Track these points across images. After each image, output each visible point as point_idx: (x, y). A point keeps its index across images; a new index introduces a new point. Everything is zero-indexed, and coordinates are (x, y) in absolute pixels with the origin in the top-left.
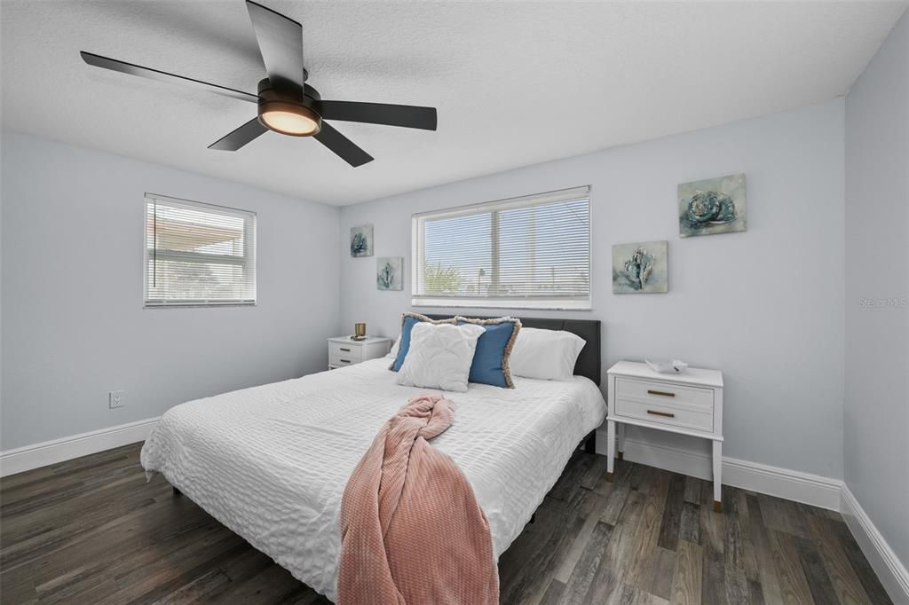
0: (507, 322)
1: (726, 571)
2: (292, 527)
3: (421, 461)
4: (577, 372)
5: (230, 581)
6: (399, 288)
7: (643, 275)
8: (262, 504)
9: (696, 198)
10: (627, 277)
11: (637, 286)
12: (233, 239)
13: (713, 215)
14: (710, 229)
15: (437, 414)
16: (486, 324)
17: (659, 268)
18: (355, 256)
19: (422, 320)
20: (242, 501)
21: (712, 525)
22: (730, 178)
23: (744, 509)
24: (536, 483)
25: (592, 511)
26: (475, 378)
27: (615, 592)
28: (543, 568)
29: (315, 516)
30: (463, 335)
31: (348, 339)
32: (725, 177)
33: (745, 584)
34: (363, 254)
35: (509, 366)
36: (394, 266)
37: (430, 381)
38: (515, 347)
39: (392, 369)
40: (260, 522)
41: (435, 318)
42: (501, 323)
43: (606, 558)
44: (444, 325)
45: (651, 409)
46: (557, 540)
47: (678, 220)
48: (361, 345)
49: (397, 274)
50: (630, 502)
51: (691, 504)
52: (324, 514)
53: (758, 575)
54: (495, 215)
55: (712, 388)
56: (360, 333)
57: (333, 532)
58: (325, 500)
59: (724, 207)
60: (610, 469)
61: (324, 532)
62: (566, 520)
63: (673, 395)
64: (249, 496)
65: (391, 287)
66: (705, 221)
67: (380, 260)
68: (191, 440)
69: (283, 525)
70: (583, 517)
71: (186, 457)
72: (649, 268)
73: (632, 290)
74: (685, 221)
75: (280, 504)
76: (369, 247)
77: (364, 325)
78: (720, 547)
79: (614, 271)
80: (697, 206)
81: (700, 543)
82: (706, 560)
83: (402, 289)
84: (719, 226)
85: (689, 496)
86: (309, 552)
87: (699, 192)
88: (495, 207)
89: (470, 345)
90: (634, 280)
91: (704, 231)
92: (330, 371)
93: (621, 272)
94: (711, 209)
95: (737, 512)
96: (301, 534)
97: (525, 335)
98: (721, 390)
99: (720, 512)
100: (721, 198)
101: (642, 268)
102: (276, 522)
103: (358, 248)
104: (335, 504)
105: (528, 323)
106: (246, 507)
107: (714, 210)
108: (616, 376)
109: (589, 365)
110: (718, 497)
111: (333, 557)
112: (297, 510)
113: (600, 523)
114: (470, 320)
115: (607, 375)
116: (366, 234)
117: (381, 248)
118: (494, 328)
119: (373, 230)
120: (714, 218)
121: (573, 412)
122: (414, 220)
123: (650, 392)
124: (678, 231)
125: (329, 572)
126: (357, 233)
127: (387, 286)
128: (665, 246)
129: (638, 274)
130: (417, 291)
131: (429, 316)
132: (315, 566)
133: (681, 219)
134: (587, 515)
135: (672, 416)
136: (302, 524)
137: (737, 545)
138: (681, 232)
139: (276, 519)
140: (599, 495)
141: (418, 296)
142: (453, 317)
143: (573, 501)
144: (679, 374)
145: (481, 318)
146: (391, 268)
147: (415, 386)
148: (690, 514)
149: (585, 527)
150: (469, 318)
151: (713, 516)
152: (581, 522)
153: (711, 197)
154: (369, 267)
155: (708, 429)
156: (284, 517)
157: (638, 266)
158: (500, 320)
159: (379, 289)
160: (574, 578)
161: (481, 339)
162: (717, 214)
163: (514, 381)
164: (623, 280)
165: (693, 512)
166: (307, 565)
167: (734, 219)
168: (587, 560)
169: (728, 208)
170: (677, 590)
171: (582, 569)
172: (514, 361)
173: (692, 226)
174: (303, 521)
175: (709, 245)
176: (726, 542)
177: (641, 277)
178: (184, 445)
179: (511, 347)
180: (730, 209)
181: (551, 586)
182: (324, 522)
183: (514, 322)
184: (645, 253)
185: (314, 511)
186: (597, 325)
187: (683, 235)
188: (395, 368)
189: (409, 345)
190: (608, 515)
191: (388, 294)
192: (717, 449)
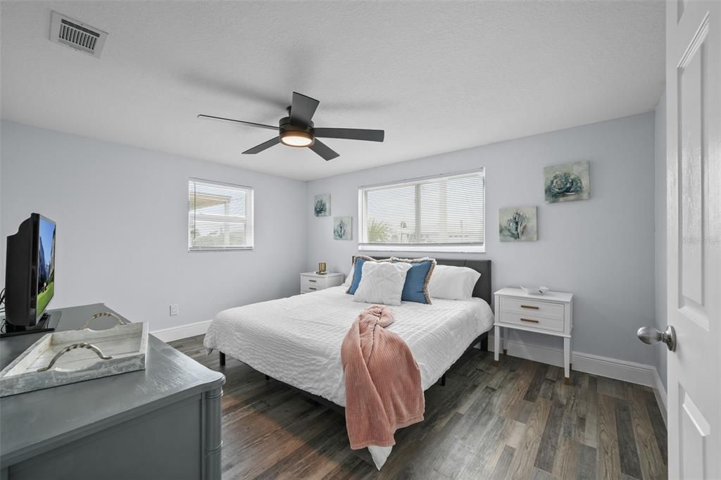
0: (427, 261)
1: (565, 413)
2: (312, 368)
3: (380, 335)
4: (474, 295)
5: (269, 406)
6: (350, 238)
7: (520, 229)
8: (292, 358)
9: (556, 177)
10: (509, 230)
11: (516, 237)
12: (225, 202)
13: (568, 188)
14: (565, 198)
15: (385, 315)
16: (412, 263)
17: (532, 224)
18: (318, 216)
19: (369, 260)
20: (278, 358)
21: (562, 391)
22: (579, 163)
23: (585, 383)
24: (445, 356)
25: (483, 381)
26: (405, 298)
27: (493, 420)
28: (449, 407)
29: (325, 361)
30: (398, 269)
31: (314, 274)
32: (575, 163)
33: (575, 419)
34: (323, 214)
35: (428, 290)
36: (346, 223)
37: (376, 299)
38: (432, 277)
39: (348, 292)
40: (291, 368)
41: (378, 258)
42: (423, 261)
43: (489, 404)
44: (383, 263)
45: (523, 318)
46: (459, 395)
47: (544, 192)
48: (324, 277)
49: (348, 229)
50: (508, 378)
51: (549, 380)
52: (331, 359)
53: (584, 415)
54: (418, 186)
55: (563, 303)
56: (322, 270)
57: (337, 368)
58: (331, 353)
59: (574, 184)
60: (497, 358)
61: (331, 368)
62: (466, 385)
63: (537, 308)
64: (283, 355)
65: (344, 237)
66: (562, 193)
67: (336, 219)
68: (240, 328)
69: (307, 368)
70: (476, 384)
71: (238, 338)
72: (524, 224)
73: (513, 239)
74: (548, 193)
75: (303, 357)
76: (328, 210)
77: (325, 264)
78: (564, 402)
79: (500, 226)
80: (557, 183)
81: (551, 399)
82: (553, 407)
83: (352, 239)
84: (572, 196)
85: (550, 376)
86: (323, 379)
87: (558, 173)
88: (417, 182)
89: (402, 276)
90: (514, 232)
91: (561, 199)
92: (302, 295)
93: (505, 227)
94: (566, 184)
95: (580, 385)
96: (318, 371)
97: (438, 270)
98: (569, 305)
99: (569, 384)
100: (572, 177)
101: (519, 224)
102: (301, 367)
103: (320, 210)
104: (337, 354)
105: (440, 262)
106: (282, 361)
107: (568, 185)
108: (500, 296)
109: (483, 290)
110: (567, 375)
111: (338, 379)
112: (315, 359)
113: (487, 387)
114: (401, 260)
115: (494, 295)
116: (325, 200)
117: (336, 211)
118: (417, 265)
119: (330, 197)
120: (568, 190)
121: (470, 319)
122: (360, 191)
123: (522, 306)
124: (544, 199)
125: (336, 387)
126: (319, 200)
127: (341, 237)
128: (535, 210)
129: (517, 228)
130: (362, 241)
131: (374, 258)
132: (327, 386)
133: (546, 191)
134: (479, 384)
135: (537, 322)
136: (318, 366)
137: (576, 401)
138: (546, 200)
139: (301, 364)
140: (488, 374)
141: (363, 244)
142: (389, 258)
143: (470, 376)
144: (543, 295)
145: (409, 259)
146: (344, 224)
147: (366, 302)
148: (548, 385)
149: (478, 389)
150: (401, 258)
151: (563, 387)
152: (475, 387)
153: (566, 176)
154: (328, 223)
155: (560, 330)
156: (307, 363)
157: (517, 223)
158: (422, 259)
159: (335, 239)
160: (469, 412)
161: (409, 272)
162: (570, 188)
163: (432, 300)
164: (506, 233)
165: (550, 384)
166: (322, 385)
167: (582, 191)
168: (477, 404)
169: (577, 184)
170: (532, 420)
171: (474, 408)
172: (432, 287)
173: (553, 196)
174: (318, 364)
175: (564, 209)
176: (569, 399)
177: (519, 231)
178: (236, 331)
179: (429, 278)
180: (579, 184)
181: (455, 415)
182: (330, 363)
183: (431, 261)
184: (521, 214)
185: (325, 359)
186: (489, 263)
187: (547, 202)
188: (351, 291)
189: (361, 277)
190: (493, 383)
191: (340, 242)
192: (567, 344)
